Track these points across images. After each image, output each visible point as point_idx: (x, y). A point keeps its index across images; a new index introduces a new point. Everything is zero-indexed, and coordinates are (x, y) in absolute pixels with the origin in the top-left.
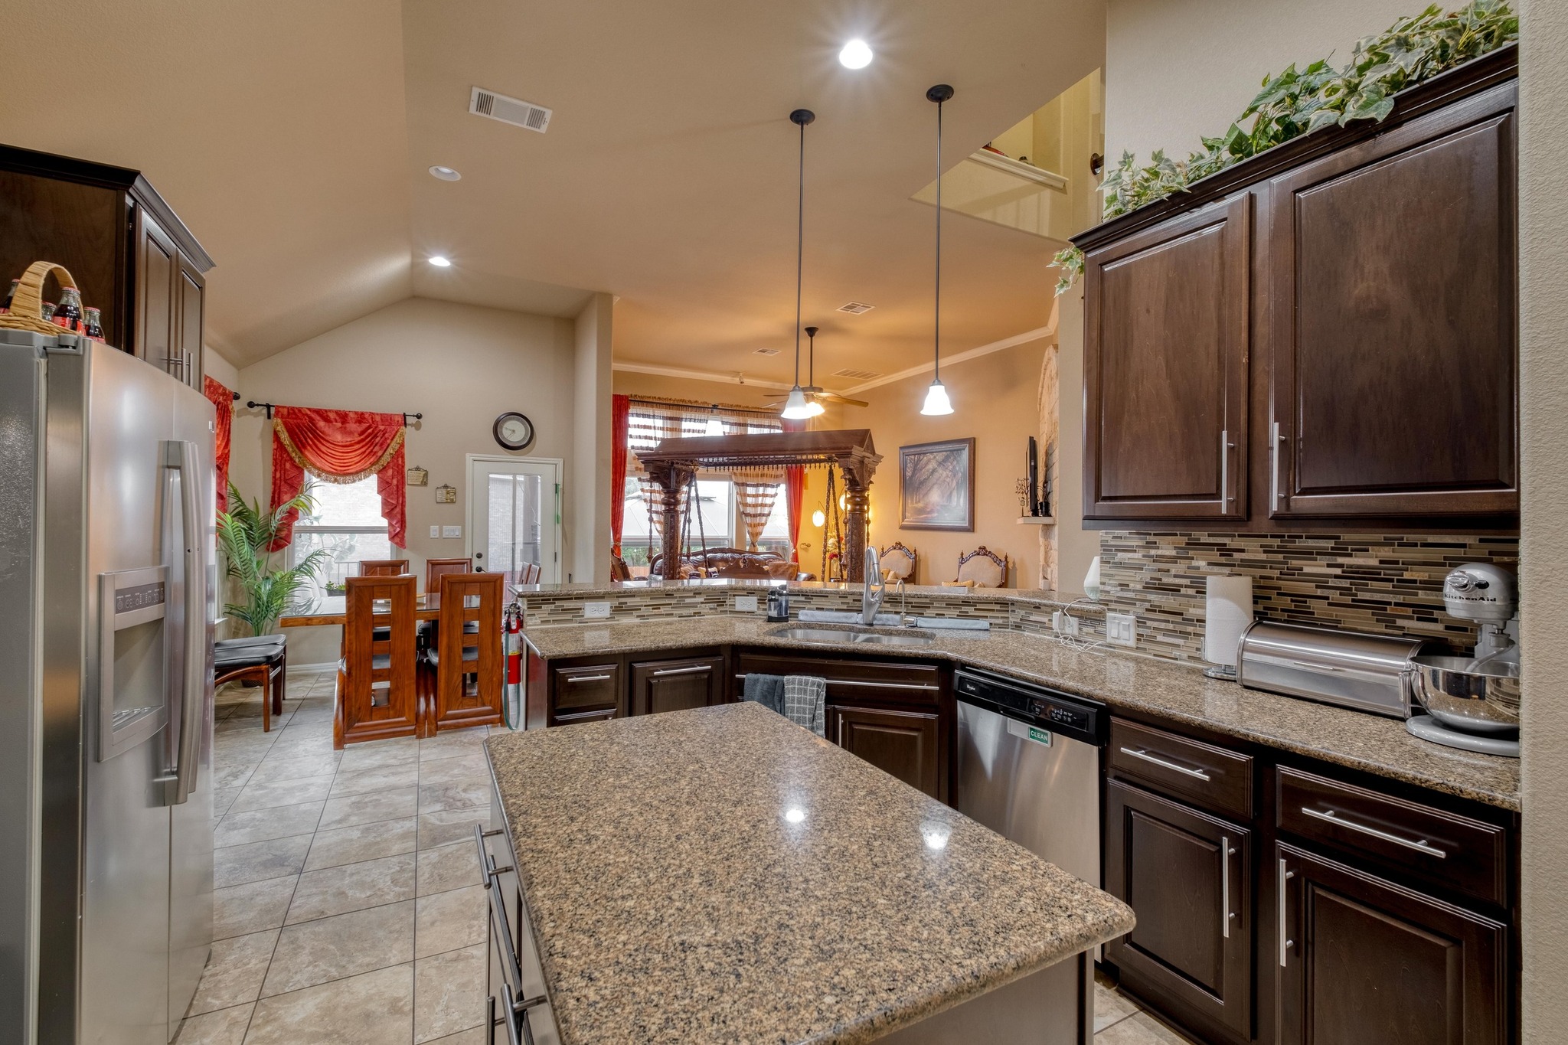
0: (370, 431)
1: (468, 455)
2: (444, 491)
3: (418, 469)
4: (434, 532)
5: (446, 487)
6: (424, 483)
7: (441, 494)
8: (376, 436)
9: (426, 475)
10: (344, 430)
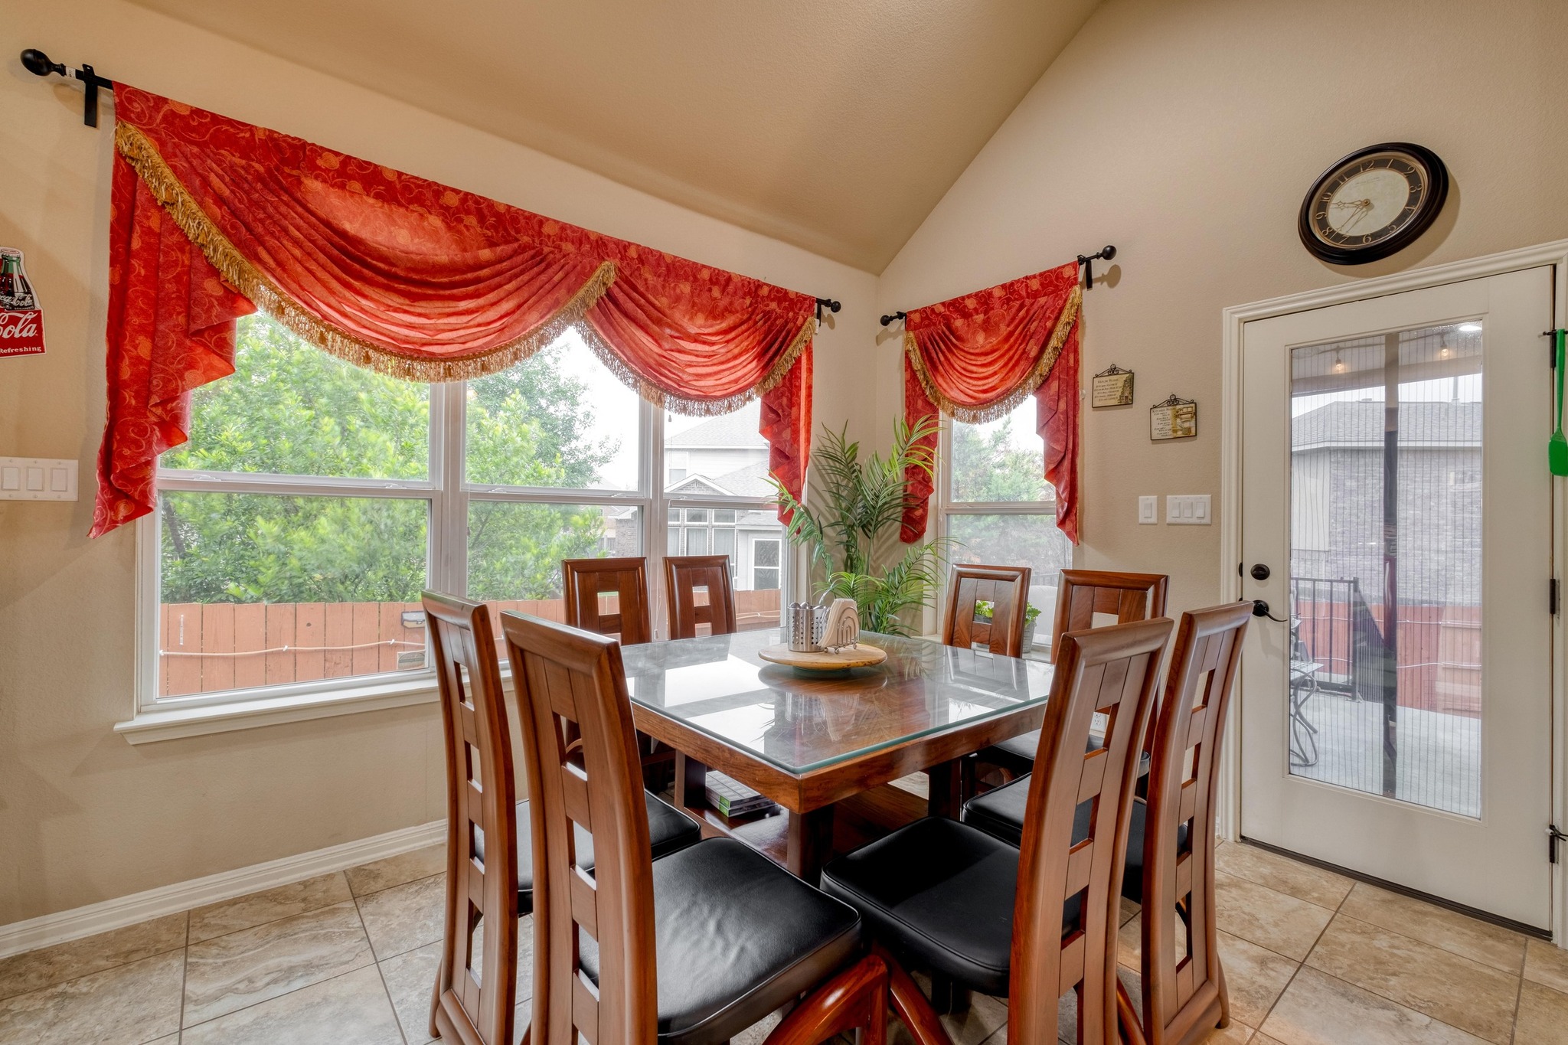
0: (1022, 313)
1: (1226, 312)
2: (1169, 412)
3: (1113, 371)
4: (1146, 507)
5: (1173, 401)
6: (1127, 401)
7: (1162, 424)
8: (1031, 321)
9: (1130, 382)
10: (987, 327)
